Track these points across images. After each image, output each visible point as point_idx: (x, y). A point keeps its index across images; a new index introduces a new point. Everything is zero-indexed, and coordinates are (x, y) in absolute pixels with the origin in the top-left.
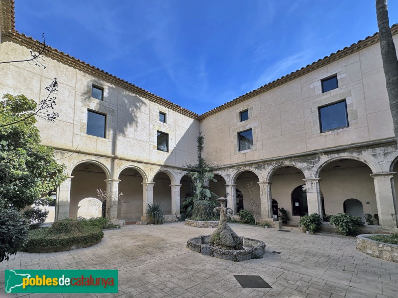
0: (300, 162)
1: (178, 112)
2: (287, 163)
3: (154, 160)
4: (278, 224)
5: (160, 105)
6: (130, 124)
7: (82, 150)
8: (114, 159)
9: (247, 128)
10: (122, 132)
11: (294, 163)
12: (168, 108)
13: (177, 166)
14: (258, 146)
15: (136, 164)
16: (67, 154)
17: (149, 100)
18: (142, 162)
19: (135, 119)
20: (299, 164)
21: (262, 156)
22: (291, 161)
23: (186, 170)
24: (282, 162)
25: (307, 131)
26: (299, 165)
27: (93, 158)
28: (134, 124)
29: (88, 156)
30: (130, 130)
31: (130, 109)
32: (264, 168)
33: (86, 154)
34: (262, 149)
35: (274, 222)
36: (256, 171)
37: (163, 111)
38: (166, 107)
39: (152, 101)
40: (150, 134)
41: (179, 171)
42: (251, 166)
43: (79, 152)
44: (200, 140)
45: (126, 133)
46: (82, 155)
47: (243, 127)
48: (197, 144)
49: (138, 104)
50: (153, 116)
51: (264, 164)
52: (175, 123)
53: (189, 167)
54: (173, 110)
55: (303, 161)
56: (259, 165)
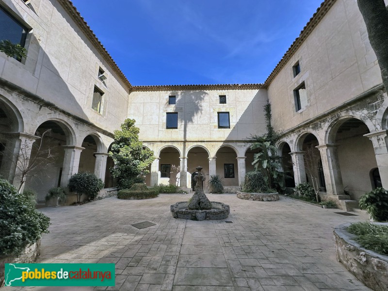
0: (358, 109)
1: (239, 89)
2: (344, 115)
3: (215, 138)
4: (345, 204)
5: (220, 90)
6: (197, 113)
7: (162, 140)
8: (185, 142)
9: (300, 82)
10: (191, 120)
11: (351, 114)
12: (228, 90)
13: (240, 139)
14: (312, 101)
15: (199, 144)
16: (156, 144)
17: (209, 90)
18: (204, 142)
19: (200, 108)
20: (358, 113)
21: (317, 112)
22: (347, 110)
23: (251, 141)
24: (338, 115)
25: (359, 63)
26: (359, 115)
27: (170, 144)
28: (200, 112)
29: (166, 143)
30: (196, 118)
31: (196, 102)
32: (321, 127)
33: (165, 142)
34: (316, 103)
35: (340, 201)
36: (314, 132)
37: (222, 94)
38: (225, 90)
39: (212, 90)
40: (211, 117)
41: (243, 144)
42: (309, 126)
43: (161, 142)
44: (268, 108)
45: (193, 121)
46: (163, 143)
47: (297, 82)
48: (265, 113)
49: (202, 96)
50: (213, 101)
51: (320, 122)
52: (236, 100)
53: (255, 138)
54: (233, 89)
55: (362, 108)
56: (316, 122)
